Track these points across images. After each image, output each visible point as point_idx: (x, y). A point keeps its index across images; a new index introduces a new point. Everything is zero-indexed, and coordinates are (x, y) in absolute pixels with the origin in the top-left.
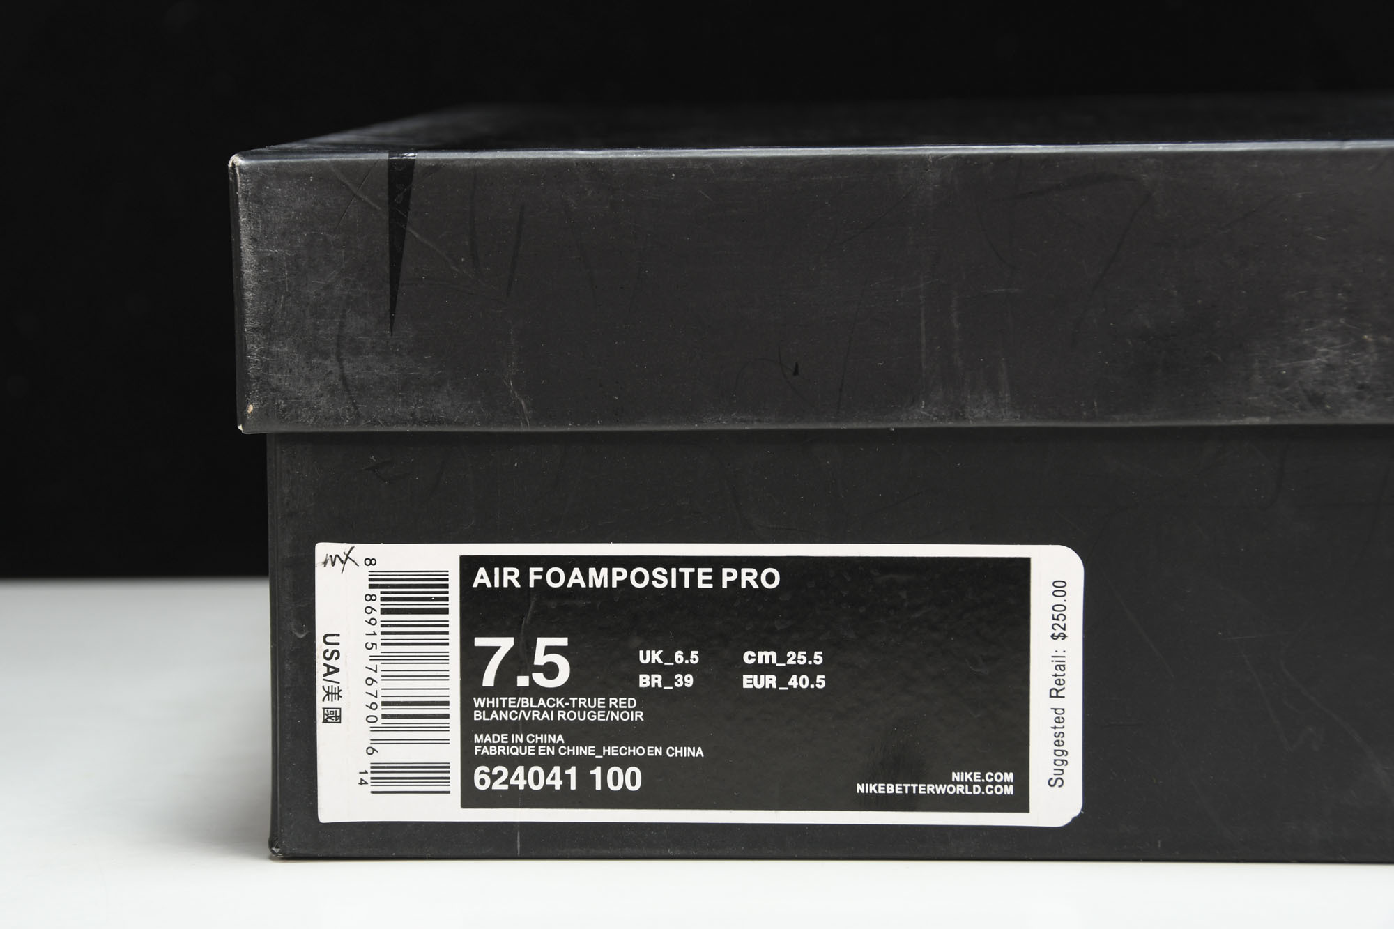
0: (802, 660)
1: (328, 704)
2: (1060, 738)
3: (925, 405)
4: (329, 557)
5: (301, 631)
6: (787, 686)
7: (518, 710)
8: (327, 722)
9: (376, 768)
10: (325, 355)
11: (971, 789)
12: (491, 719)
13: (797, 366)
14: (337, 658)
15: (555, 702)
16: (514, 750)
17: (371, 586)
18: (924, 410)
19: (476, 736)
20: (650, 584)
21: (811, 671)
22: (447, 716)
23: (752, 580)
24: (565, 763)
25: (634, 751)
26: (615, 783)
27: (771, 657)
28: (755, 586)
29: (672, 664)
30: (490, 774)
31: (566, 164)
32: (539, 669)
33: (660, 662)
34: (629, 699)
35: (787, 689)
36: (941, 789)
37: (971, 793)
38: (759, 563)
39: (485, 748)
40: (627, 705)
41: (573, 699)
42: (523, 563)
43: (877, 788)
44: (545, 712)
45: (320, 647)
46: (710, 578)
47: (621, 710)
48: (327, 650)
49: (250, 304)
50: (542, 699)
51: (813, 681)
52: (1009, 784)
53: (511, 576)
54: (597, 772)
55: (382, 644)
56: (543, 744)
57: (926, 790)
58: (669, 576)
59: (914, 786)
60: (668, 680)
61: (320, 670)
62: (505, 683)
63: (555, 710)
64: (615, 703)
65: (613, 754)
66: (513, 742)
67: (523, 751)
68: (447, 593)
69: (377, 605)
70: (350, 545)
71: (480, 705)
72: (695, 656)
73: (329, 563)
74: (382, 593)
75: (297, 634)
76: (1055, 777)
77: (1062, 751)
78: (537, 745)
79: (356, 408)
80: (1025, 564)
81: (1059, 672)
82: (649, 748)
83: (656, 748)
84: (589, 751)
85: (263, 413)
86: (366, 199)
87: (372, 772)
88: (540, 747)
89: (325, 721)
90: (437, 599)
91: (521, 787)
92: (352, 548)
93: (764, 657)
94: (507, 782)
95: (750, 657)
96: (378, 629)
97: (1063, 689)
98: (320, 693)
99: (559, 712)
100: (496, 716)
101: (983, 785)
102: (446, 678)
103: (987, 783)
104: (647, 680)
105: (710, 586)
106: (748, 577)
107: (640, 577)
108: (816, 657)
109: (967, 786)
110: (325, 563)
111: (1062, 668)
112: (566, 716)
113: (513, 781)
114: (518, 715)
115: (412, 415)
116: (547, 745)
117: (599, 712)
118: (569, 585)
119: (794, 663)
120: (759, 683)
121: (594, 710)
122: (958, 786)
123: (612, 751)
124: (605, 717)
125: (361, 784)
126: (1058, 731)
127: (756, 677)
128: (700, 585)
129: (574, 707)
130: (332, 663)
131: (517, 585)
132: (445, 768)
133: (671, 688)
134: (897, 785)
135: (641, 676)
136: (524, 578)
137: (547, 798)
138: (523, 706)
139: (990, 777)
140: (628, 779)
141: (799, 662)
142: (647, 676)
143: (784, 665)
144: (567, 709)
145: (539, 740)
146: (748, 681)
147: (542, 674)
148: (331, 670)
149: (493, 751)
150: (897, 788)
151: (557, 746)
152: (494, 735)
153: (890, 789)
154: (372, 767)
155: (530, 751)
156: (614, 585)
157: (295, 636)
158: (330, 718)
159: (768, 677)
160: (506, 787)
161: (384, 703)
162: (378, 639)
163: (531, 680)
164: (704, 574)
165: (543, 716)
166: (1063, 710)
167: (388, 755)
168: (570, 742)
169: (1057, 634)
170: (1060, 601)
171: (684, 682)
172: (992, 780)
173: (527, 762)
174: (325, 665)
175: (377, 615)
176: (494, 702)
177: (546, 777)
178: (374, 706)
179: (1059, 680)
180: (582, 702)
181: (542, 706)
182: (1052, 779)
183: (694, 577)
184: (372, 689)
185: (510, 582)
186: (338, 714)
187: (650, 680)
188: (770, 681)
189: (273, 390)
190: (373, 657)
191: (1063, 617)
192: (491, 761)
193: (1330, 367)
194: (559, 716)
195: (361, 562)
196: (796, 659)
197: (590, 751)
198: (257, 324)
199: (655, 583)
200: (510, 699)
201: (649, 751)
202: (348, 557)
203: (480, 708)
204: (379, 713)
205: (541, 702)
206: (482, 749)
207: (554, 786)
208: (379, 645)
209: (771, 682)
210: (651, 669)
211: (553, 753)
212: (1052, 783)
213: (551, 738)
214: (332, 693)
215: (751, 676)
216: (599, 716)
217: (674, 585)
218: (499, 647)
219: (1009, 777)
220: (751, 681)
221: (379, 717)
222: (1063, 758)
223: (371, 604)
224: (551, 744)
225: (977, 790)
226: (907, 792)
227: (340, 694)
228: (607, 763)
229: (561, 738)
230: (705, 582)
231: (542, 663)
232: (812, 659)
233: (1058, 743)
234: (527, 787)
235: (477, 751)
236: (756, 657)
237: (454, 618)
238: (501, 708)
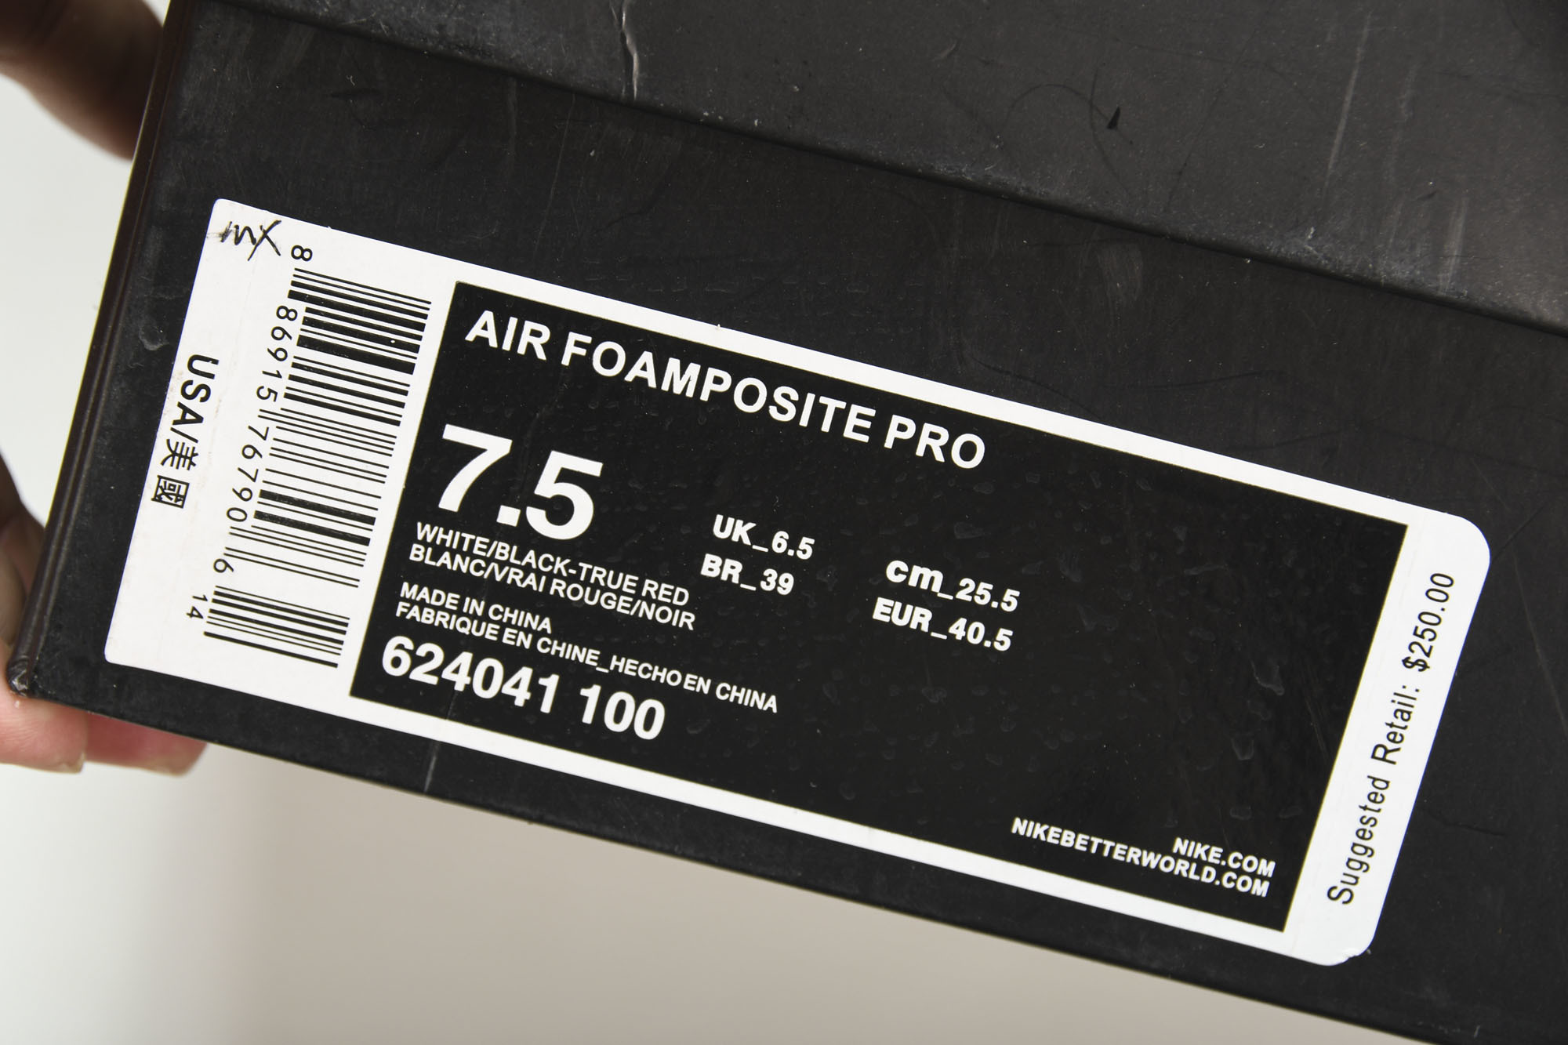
0: (982, 597)
1: (169, 471)
2: (1367, 827)
3: (1315, 236)
4: (232, 228)
5: (153, 339)
6: (945, 631)
7: (488, 561)
8: (160, 500)
9: (223, 596)
11: (1198, 872)
12: (439, 564)
13: (1117, 113)
14: (203, 400)
15: (553, 564)
16: (464, 624)
17: (293, 295)
18: (1310, 242)
19: (406, 585)
20: (765, 409)
21: (993, 619)
22: (365, 541)
23: (936, 446)
24: (543, 665)
25: (664, 675)
26: (618, 718)
27: (932, 579)
28: (939, 457)
29: (766, 550)
30: (412, 653)
32: (541, 503)
33: (747, 541)
34: (679, 590)
35: (945, 637)
36: (1150, 860)
37: (1197, 878)
38: (957, 421)
39: (416, 608)
40: (671, 597)
41: (585, 566)
42: (561, 321)
43: (1046, 832)
44: (532, 576)
45: (180, 372)
46: (867, 424)
47: (659, 604)
48: (190, 383)
50: (532, 553)
51: (991, 635)
52: (1263, 878)
53: (534, 338)
54: (592, 693)
55: (287, 396)
56: (515, 627)
57: (1125, 856)
58: (799, 406)
59: (1109, 844)
60: (752, 573)
61: (171, 412)
62: (477, 511)
63: (550, 576)
64: (652, 591)
65: (627, 672)
66: (465, 610)
67: (478, 630)
68: (419, 338)
69: (296, 328)
70: (275, 217)
71: (425, 537)
72: (806, 548)
73: (232, 237)
74: (308, 310)
75: (145, 341)
76: (1341, 887)
77: (1366, 848)
78: (503, 626)
80: (1395, 533)
81: (1399, 722)
82: (689, 676)
83: (701, 680)
84: (588, 656)
87: (215, 601)
88: (508, 630)
89: (157, 498)
90: (399, 345)
91: (459, 687)
92: (277, 223)
93: (921, 576)
94: (437, 672)
95: (898, 571)
96: (286, 369)
97: (1398, 749)
98: (160, 451)
99: (555, 581)
100: (448, 563)
101: (1221, 870)
103: (1227, 868)
104: (716, 567)
105: (865, 438)
106: (932, 440)
107: (750, 395)
108: (1007, 598)
109: (1194, 865)
110: (224, 236)
111: (1406, 716)
112: (565, 591)
113: (447, 674)
114: (485, 569)
115: (441, 28)
116: (520, 629)
117: (622, 598)
118: (629, 378)
119: (969, 598)
120: (901, 616)
121: (613, 592)
122: (1180, 861)
123: (627, 666)
124: (630, 609)
125: (191, 615)
126: (1369, 814)
127: (898, 605)
128: (848, 433)
129: (582, 578)
130: (194, 405)
131: (541, 355)
132: (340, 625)
133: (754, 589)
134: (1081, 836)
135: (709, 557)
136: (555, 347)
138: (497, 557)
139: (1236, 860)
140: (641, 718)
141: (977, 600)
142: (718, 560)
143: (951, 598)
144: (570, 580)
145: (510, 619)
147: (542, 513)
148: (189, 417)
149: (427, 617)
150: (1079, 841)
151: (537, 635)
152: (436, 592)
153: (1068, 840)
154: (217, 593)
155: (489, 632)
156: (704, 397)
157: (142, 344)
158: (167, 495)
159: (919, 610)
160: (433, 680)
161: (264, 494)
162: (281, 386)
163: (523, 518)
164: (860, 416)
165: (527, 582)
166: (1387, 783)
167: (248, 579)
168: (558, 635)
169: (1413, 660)
170: (1435, 608)
171: (778, 584)
172: (1237, 865)
173: (481, 649)
174: (180, 405)
175: (291, 346)
176: (451, 538)
177: (506, 678)
178: (246, 495)
179: (1395, 734)
180: (599, 574)
181: (529, 564)
182: (1334, 888)
183: (841, 417)
184: (250, 466)
185: (530, 346)
186: (182, 492)
187: (722, 568)
190: (265, 415)
191: (1431, 635)
192: (420, 633)
194: (554, 587)
195: (286, 251)
196: (973, 594)
197: (590, 656)
199: (773, 411)
200: (479, 539)
201: (687, 681)
202: (265, 235)
203: (424, 542)
204: (252, 507)
205: (530, 558)
206: (410, 609)
207: (513, 698)
208: (281, 395)
209: (921, 620)
210: (728, 549)
211: (527, 645)
212: (1334, 894)
213: (530, 620)
214: (180, 456)
215: (890, 603)
216: (621, 603)
217: (804, 422)
218: (483, 451)
219: (1267, 868)
220: (888, 611)
221: (251, 514)
222: (1364, 858)
223: (285, 324)
224: (528, 631)
225: (1208, 876)
226: (1094, 850)
227: (194, 460)
228: (612, 683)
229: (546, 624)
230: (857, 429)
231: (549, 495)
232: (1000, 600)
233: (1361, 834)
234: (469, 688)
235: (401, 608)
236: (908, 574)
237: (420, 383)
238: (459, 550)
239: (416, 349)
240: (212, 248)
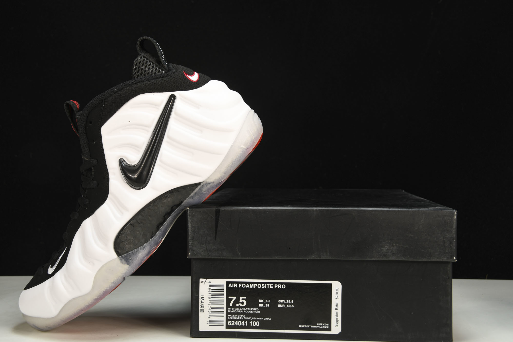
1: (201, 309)
3: (314, 255)
5: (197, 295)
7: (237, 310)
9: (210, 321)
10: (203, 244)
11: (320, 327)
12: (231, 312)
13: (290, 247)
16: (236, 318)
17: (210, 287)
19: (229, 315)
20: (261, 287)
21: (291, 304)
22: (223, 311)
23: (280, 287)
24: (245, 320)
25: (258, 318)
26: (254, 324)
27: (284, 301)
28: (281, 288)
29: (265, 302)
30: (231, 322)
31: (248, 210)
32: (240, 303)
33: (263, 302)
34: (257, 309)
35: (286, 307)
36: (315, 327)
38: (282, 284)
41: (247, 309)
42: (238, 283)
43: (303, 326)
45: (200, 298)
46: (272, 286)
47: (256, 311)
49: (190, 235)
51: (291, 306)
52: (328, 326)
53: (235, 285)
54: (251, 322)
57: (312, 327)
58: (265, 286)
59: (310, 326)
60: (265, 305)
61: (200, 302)
62: (234, 306)
63: (243, 310)
64: (254, 309)
66: (235, 316)
69: (211, 290)
70: (206, 279)
72: (269, 301)
74: (212, 288)
76: (336, 325)
78: (240, 317)
79: (209, 254)
80: (331, 284)
84: (249, 318)
85: (191, 255)
86: (211, 216)
89: (201, 312)
90: (222, 289)
91: (237, 325)
94: (234, 324)
95: (280, 301)
96: (211, 295)
97: (338, 308)
98: (200, 307)
101: (323, 326)
102: (223, 304)
104: (260, 305)
105: (272, 288)
106: (280, 286)
107: (259, 286)
110: (201, 282)
111: (338, 304)
112: (245, 312)
113: (235, 324)
115: (219, 255)
118: (246, 287)
119: (288, 302)
121: (250, 310)
122: (318, 326)
123: (254, 318)
124: (253, 312)
125: (207, 324)
126: (337, 316)
127: (281, 305)
128: (271, 288)
130: (202, 301)
131: (237, 287)
132: (223, 321)
133: (265, 307)
135: (259, 304)
136: (238, 286)
137: (242, 327)
139: (324, 324)
140: (257, 324)
142: (260, 304)
143: (286, 303)
144: (246, 310)
146: (279, 306)
147: (241, 304)
149: (232, 318)
151: (244, 317)
152: (232, 315)
153: (306, 326)
155: (239, 318)
156: (255, 287)
159: (283, 305)
160: (234, 325)
161: (212, 309)
162: (211, 297)
163: (239, 305)
164: (271, 285)
165: (241, 312)
166: (338, 312)
167: (213, 318)
168: (246, 317)
169: (337, 297)
170: (337, 292)
171: (267, 306)
173: (238, 320)
175: (211, 292)
176: (232, 309)
177: (241, 323)
179: (337, 306)
180: (248, 309)
183: (269, 286)
184: (209, 306)
185: (235, 286)
186: (203, 311)
188: (283, 306)
189: (194, 251)
190: (210, 300)
191: (338, 294)
192: (231, 320)
193: (387, 250)
195: (208, 282)
198: (191, 238)
199: (262, 287)
200: (235, 308)
201: (261, 318)
202: (206, 281)
203: (229, 310)
204: (211, 310)
205: (241, 309)
207: (243, 325)
210: (261, 303)
213: (242, 316)
214: (202, 307)
217: (266, 287)
218: (233, 298)
219: (328, 325)
222: (338, 321)
223: (210, 290)
224: (243, 317)
225: (322, 327)
227: (204, 307)
228: (253, 321)
229: (244, 316)
230: (271, 287)
231: (241, 302)
232: (291, 302)
233: (337, 318)
234: (238, 325)
235: (229, 318)
236: (281, 301)
237: (225, 293)
238: (233, 310)
239: (224, 289)
240: (200, 284)
